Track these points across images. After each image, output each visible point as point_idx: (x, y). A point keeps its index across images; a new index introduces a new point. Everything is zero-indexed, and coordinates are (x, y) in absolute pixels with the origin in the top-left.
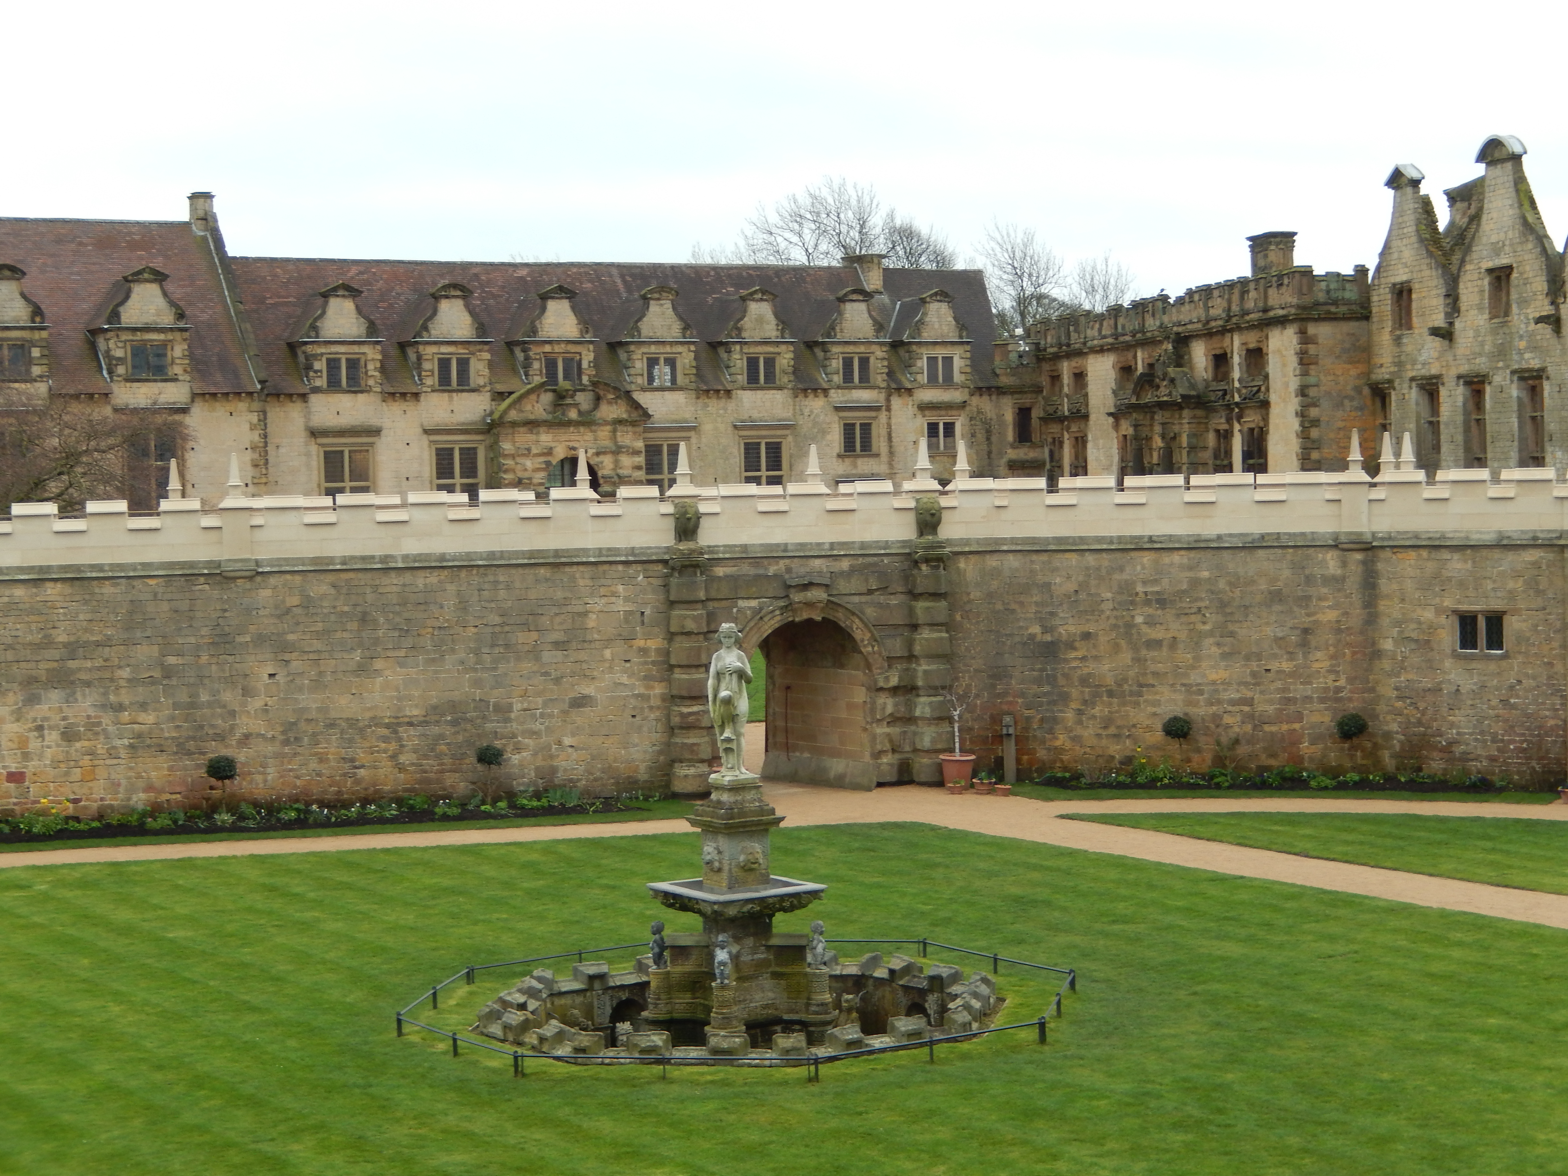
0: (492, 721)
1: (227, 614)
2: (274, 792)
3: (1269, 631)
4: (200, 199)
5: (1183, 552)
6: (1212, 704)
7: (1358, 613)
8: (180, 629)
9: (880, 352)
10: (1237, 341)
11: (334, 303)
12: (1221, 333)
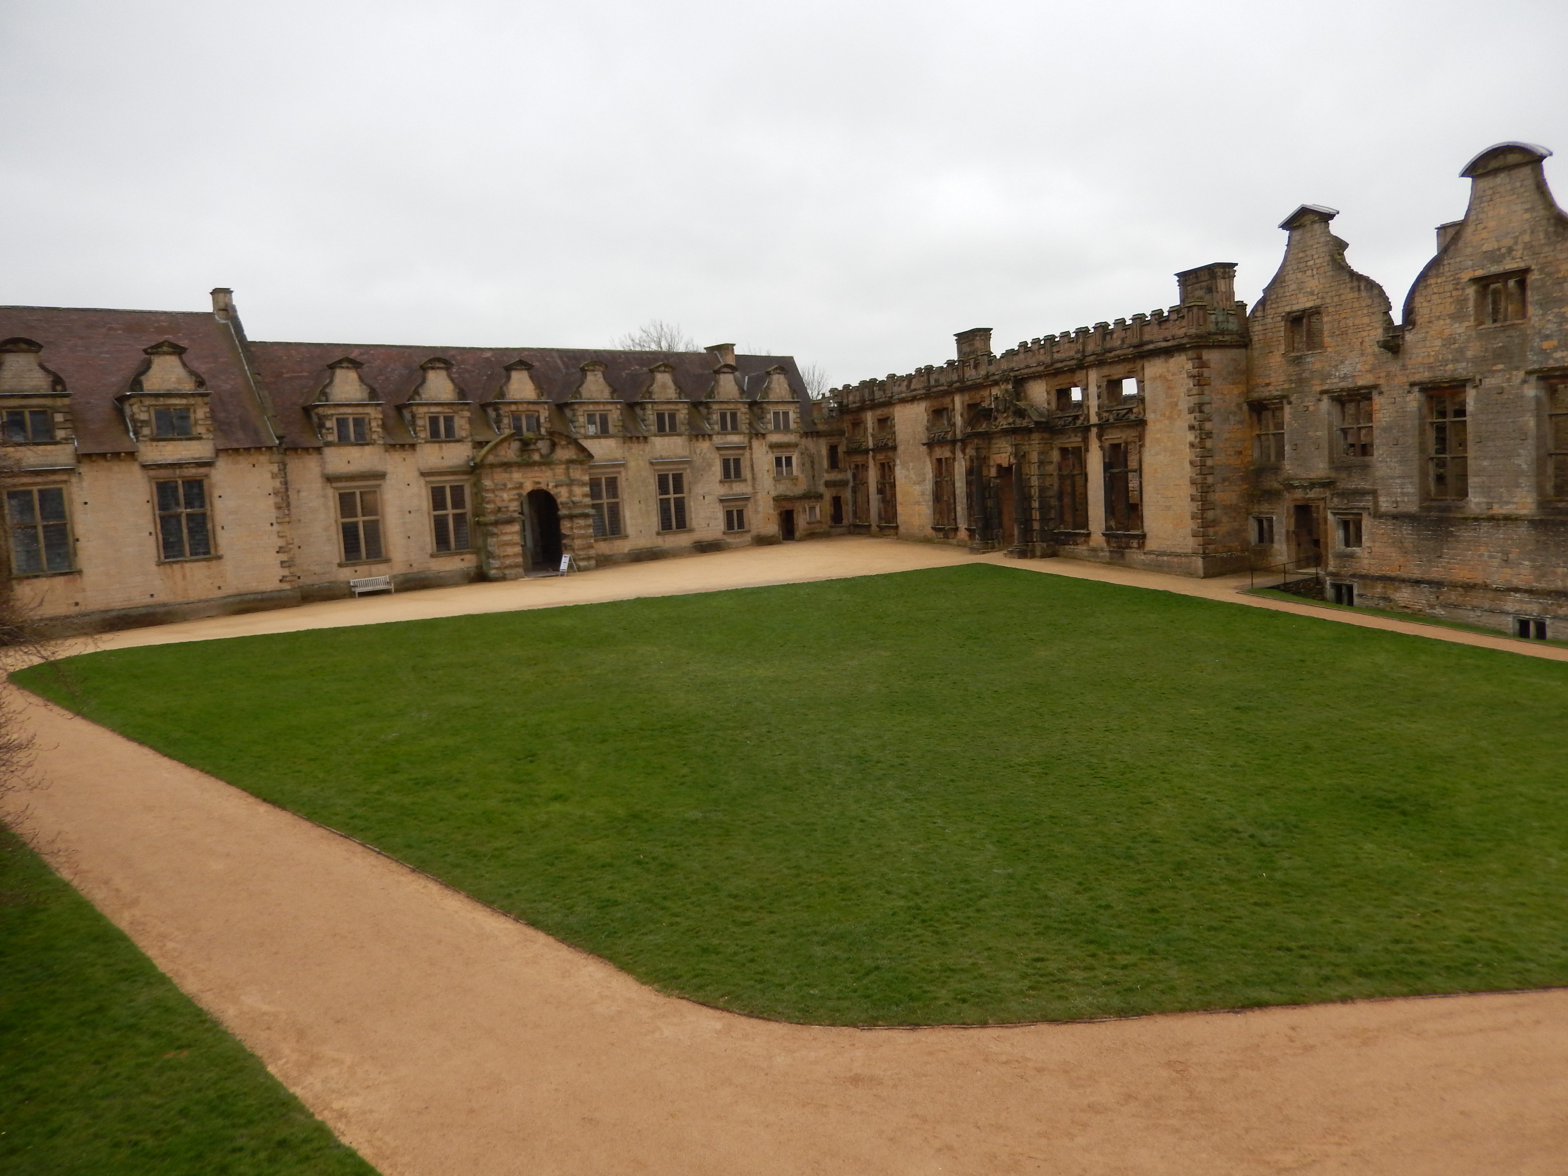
4: (221, 293)
9: (744, 409)
10: (1093, 377)
11: (340, 374)
12: (1072, 371)
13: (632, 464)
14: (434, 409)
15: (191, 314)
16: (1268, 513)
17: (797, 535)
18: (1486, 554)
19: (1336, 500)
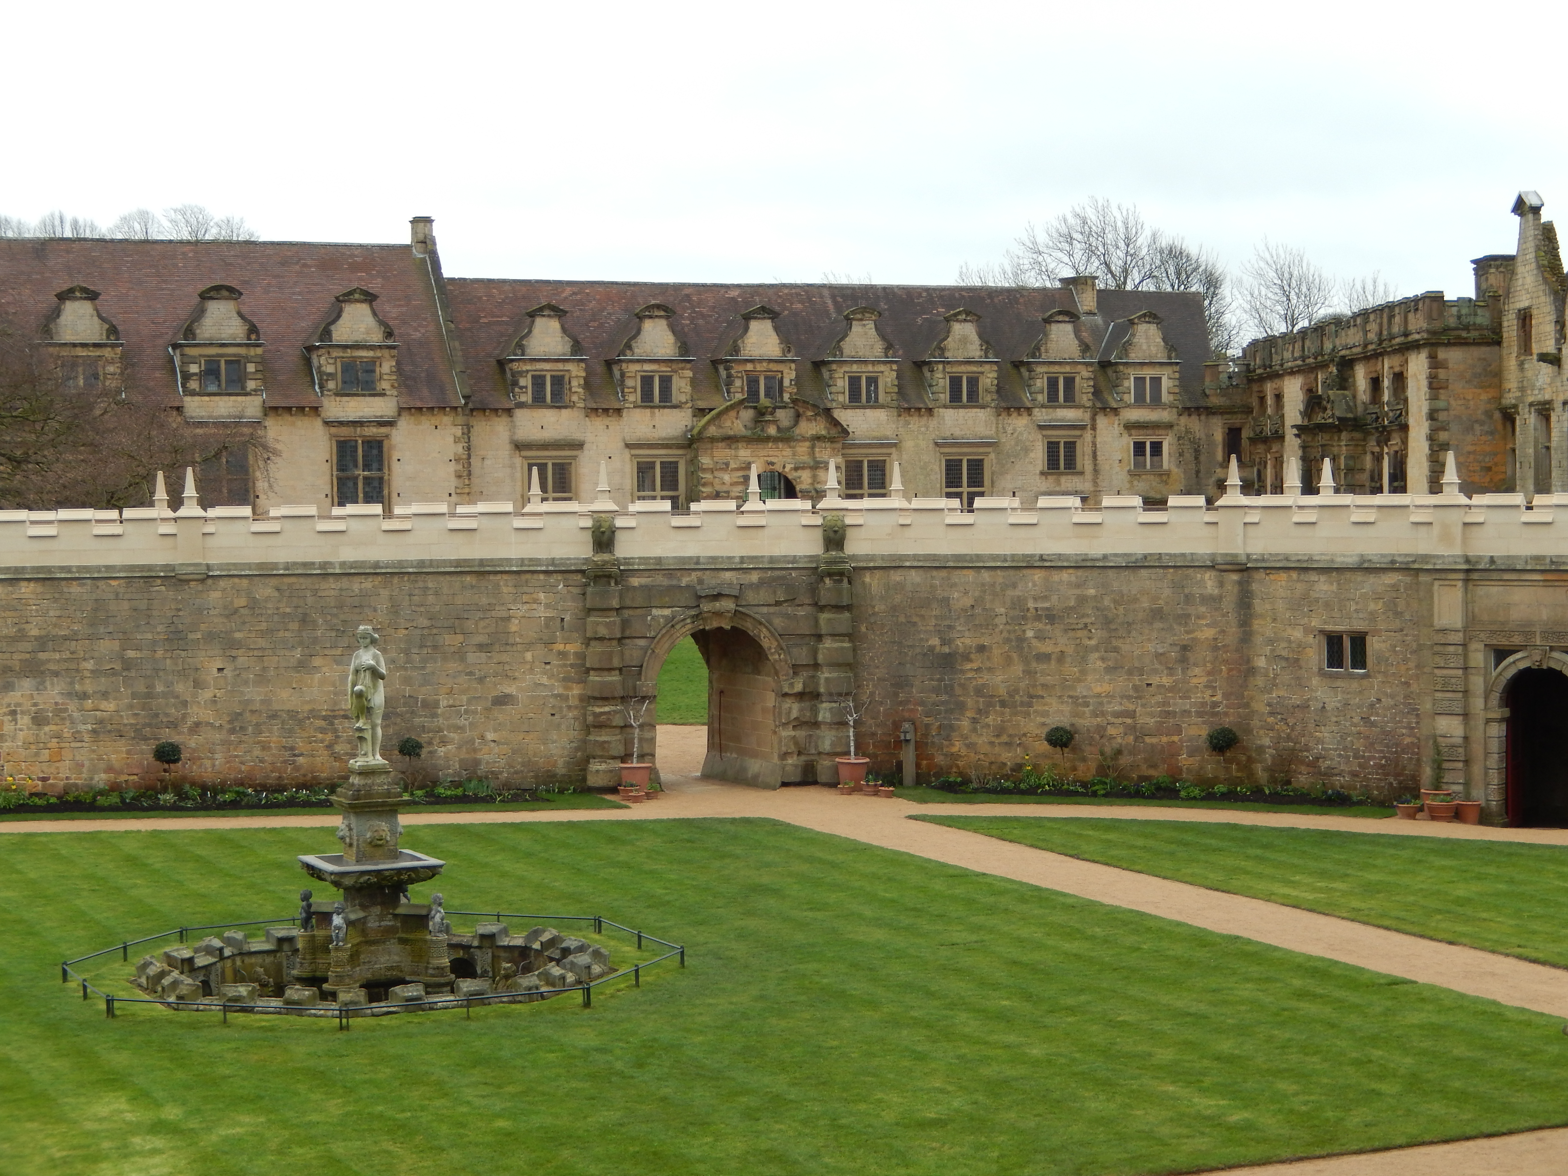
0: (421, 716)
1: (180, 613)
2: (221, 776)
3: (1151, 647)
4: (421, 223)
5: (1071, 571)
6: (1097, 716)
7: (1233, 632)
8: (138, 626)
9: (1086, 373)
10: (1386, 365)
11: (540, 322)
12: (1375, 357)
13: (908, 444)
14: (647, 367)
15: (388, 247)
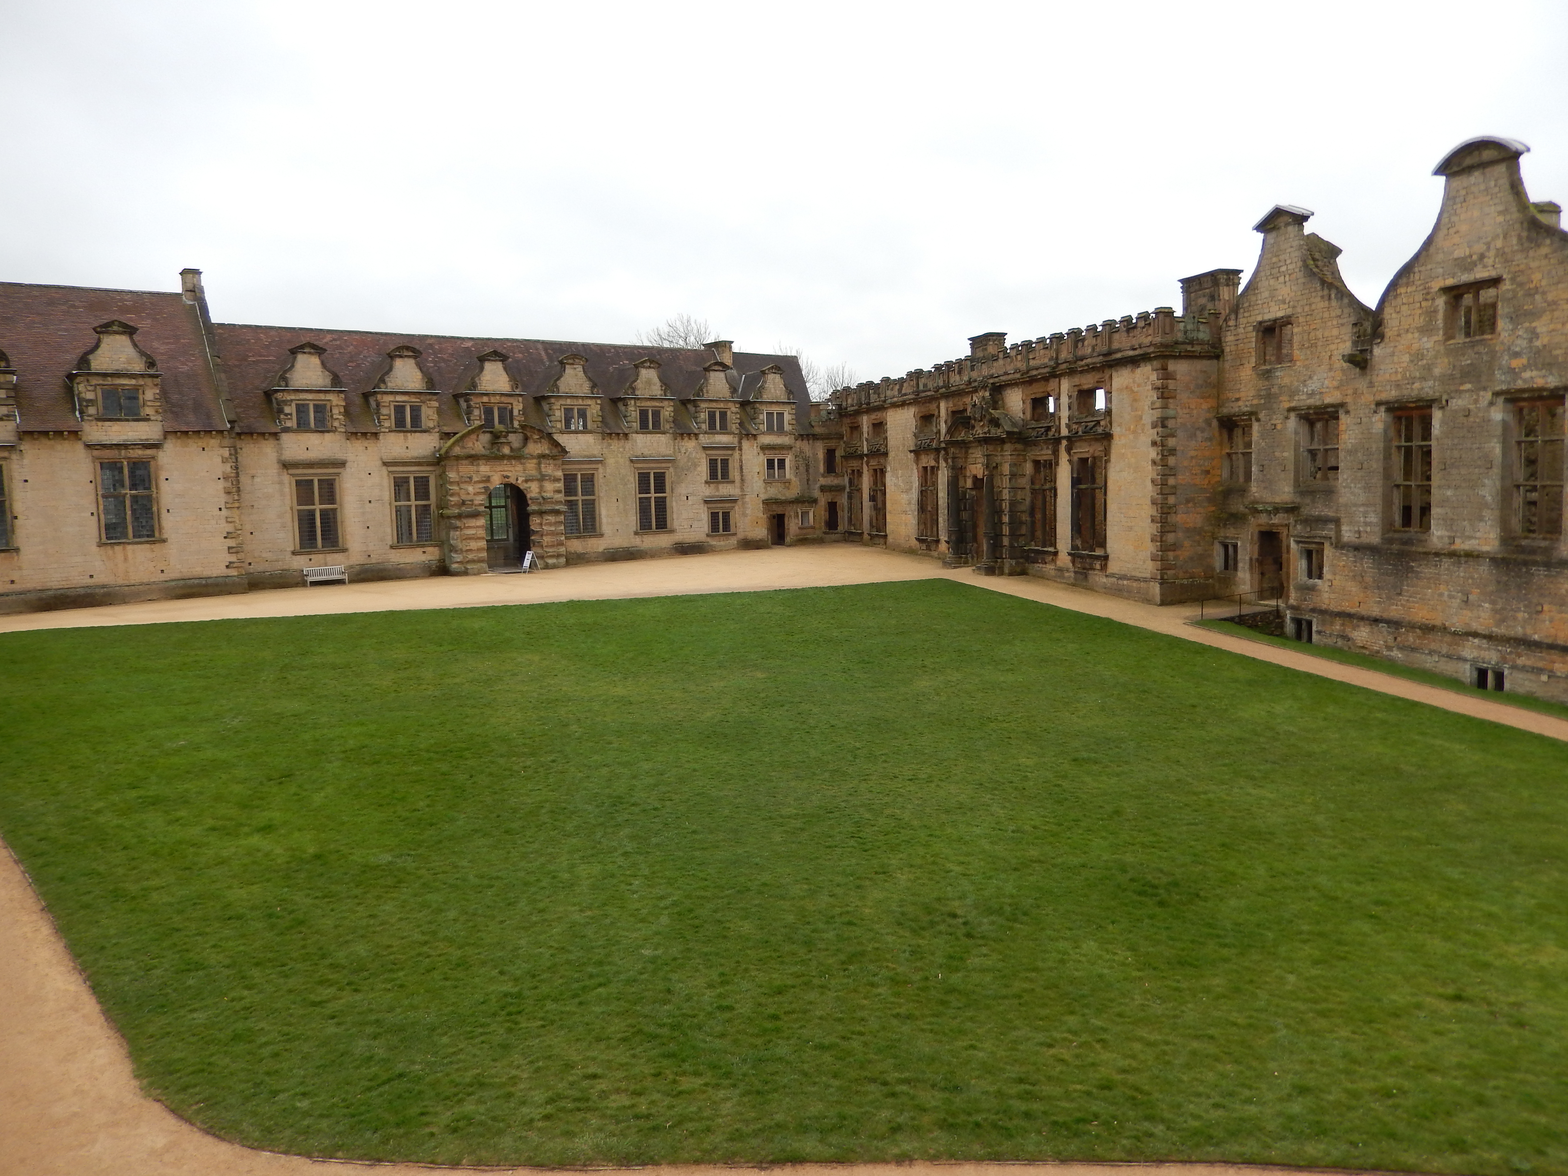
4: (190, 274)
9: (734, 408)
10: (1065, 385)
11: (301, 358)
12: (1046, 379)
13: (611, 461)
14: (399, 398)
15: (158, 294)
16: (1233, 538)
17: (788, 540)
18: (1446, 593)
19: (1299, 527)
